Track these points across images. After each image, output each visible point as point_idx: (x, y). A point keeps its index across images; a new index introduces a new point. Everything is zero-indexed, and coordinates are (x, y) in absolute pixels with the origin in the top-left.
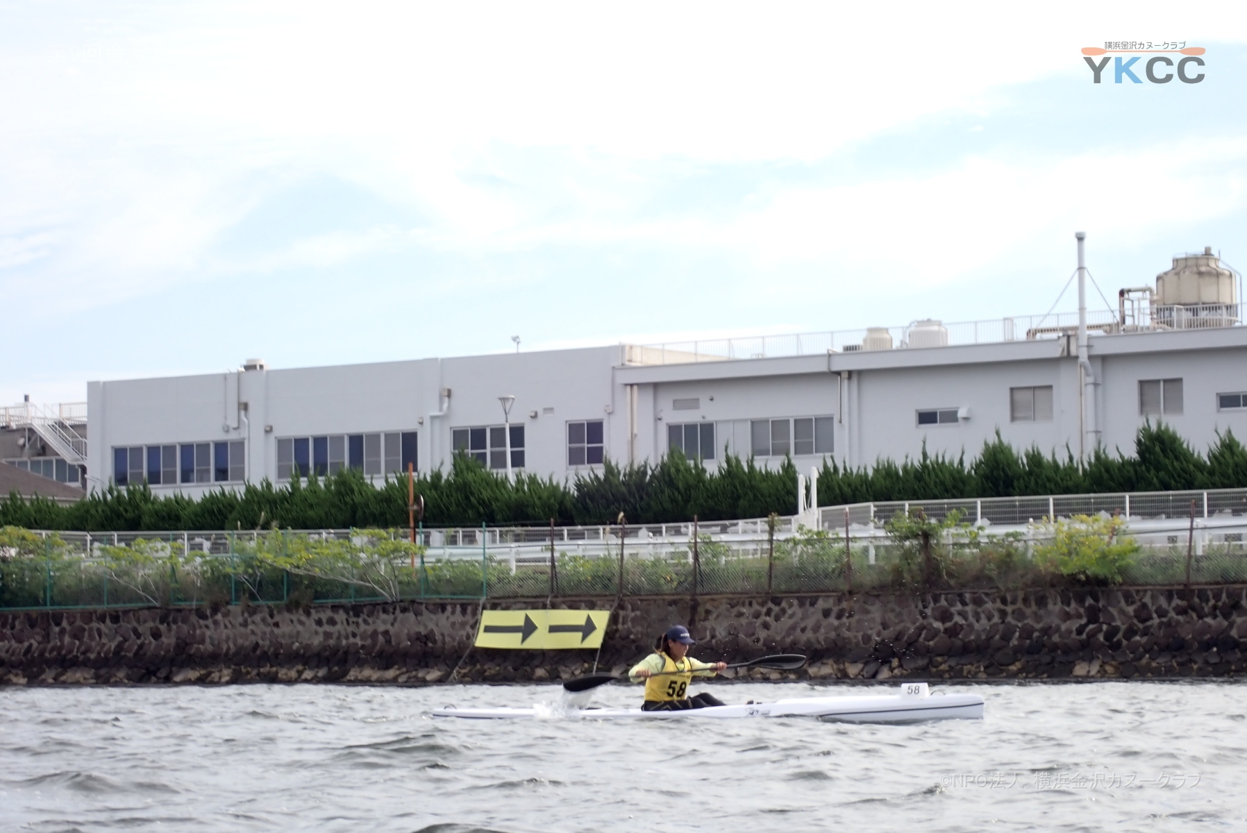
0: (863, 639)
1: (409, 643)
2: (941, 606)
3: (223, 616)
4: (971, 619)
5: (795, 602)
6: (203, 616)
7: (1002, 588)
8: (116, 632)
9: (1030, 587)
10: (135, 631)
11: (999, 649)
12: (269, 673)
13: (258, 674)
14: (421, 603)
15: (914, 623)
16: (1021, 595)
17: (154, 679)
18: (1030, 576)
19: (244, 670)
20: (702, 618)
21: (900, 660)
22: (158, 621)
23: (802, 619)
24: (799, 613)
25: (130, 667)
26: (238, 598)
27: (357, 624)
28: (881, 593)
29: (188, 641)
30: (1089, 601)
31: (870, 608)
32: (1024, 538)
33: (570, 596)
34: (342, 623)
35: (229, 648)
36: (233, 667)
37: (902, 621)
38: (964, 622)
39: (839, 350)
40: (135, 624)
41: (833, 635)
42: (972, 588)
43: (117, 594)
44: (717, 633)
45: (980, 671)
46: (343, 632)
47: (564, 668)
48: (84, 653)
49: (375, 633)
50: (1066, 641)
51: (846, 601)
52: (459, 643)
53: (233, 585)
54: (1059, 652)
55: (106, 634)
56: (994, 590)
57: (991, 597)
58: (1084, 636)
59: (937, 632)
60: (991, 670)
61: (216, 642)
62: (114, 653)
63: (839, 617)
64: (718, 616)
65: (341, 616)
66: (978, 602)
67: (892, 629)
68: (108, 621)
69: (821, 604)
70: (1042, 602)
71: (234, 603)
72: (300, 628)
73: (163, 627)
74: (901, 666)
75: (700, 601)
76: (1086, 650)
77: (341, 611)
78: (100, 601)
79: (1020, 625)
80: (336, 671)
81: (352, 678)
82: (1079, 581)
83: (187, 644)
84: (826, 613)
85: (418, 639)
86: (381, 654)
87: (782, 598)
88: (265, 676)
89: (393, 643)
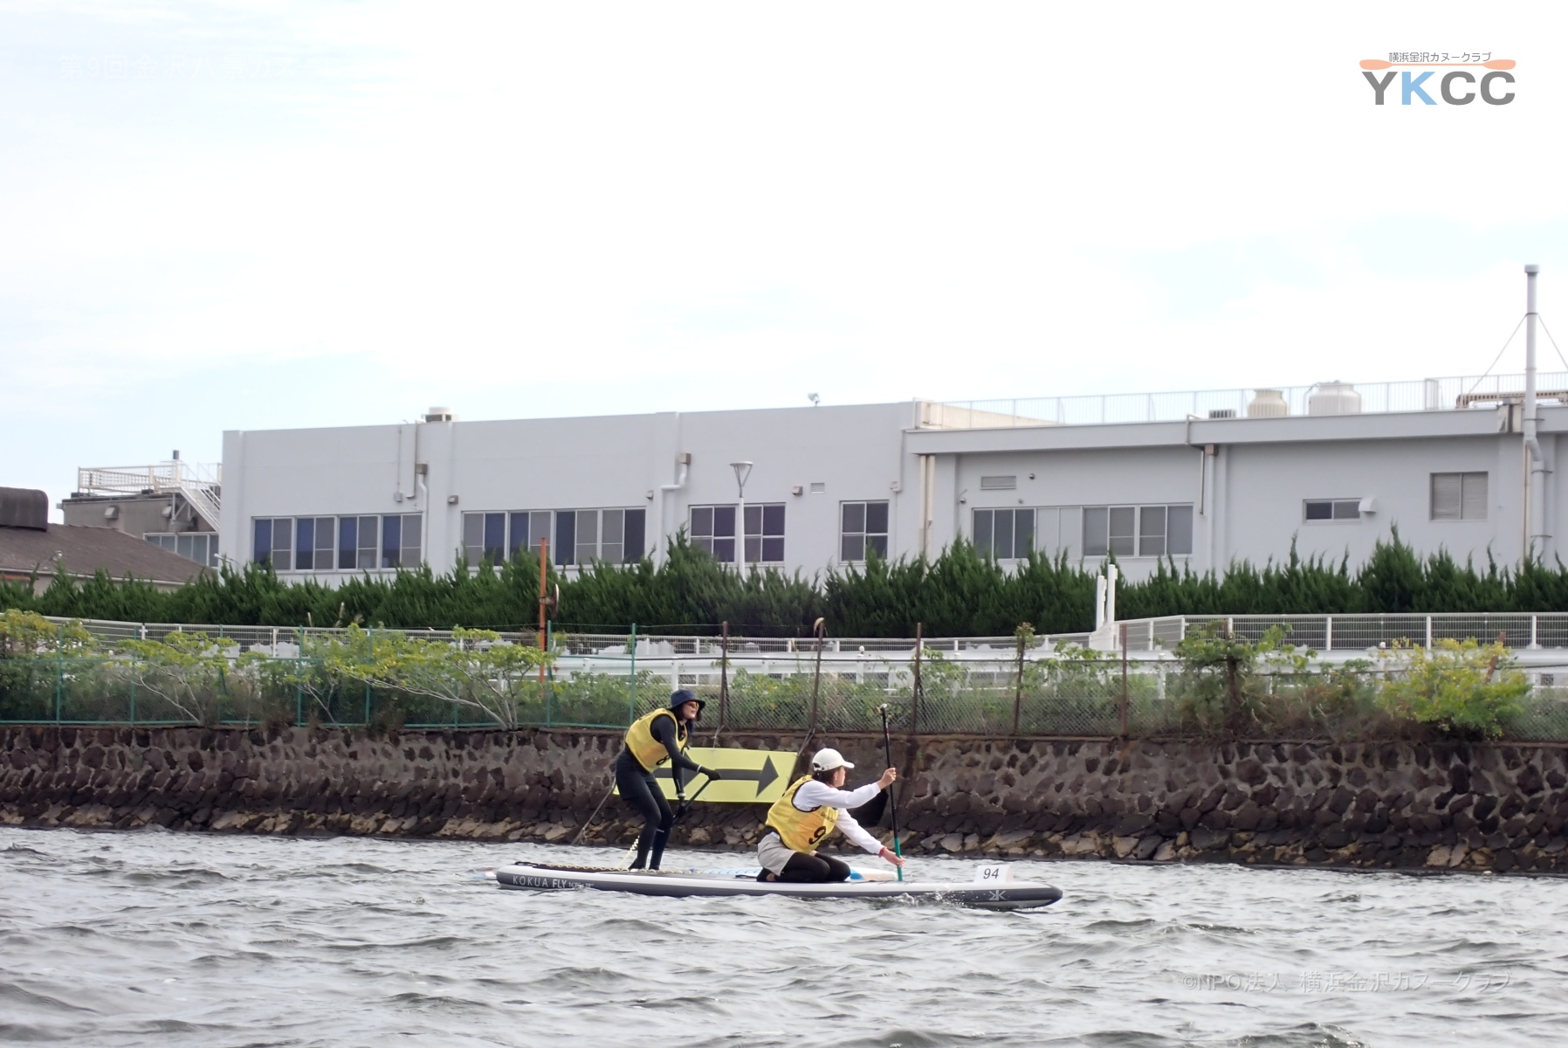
0: (1139, 803)
1: (527, 787)
2: (1250, 761)
3: (284, 742)
4: (1291, 781)
5: (1050, 749)
6: (257, 741)
7: (1336, 740)
8: (145, 759)
9: (1373, 739)
10: (168, 756)
11: (1327, 824)
12: (339, 821)
13: (325, 823)
14: (547, 733)
15: (1211, 784)
16: (1360, 748)
17: (187, 823)
18: (1375, 723)
19: (307, 817)
20: (922, 766)
21: (1189, 834)
22: (199, 745)
23: (1058, 773)
24: (1055, 763)
25: (159, 808)
26: (305, 718)
27: (460, 757)
28: (1167, 739)
29: (237, 775)
30: (1456, 761)
31: (1151, 760)
32: (1371, 669)
33: (745, 729)
34: (440, 757)
35: (289, 785)
36: (292, 811)
37: (1195, 781)
38: (1280, 785)
39: (1205, 416)
40: (169, 748)
41: (1099, 796)
42: (1294, 737)
43: (148, 708)
44: (941, 789)
45: (1297, 856)
46: (441, 770)
47: (731, 829)
48: (100, 785)
49: (483, 771)
50: (1421, 816)
51: (1118, 749)
52: (594, 790)
53: (299, 700)
54: (1411, 832)
55: (131, 761)
56: (1324, 742)
57: (1319, 750)
58: (1446, 810)
59: (1242, 798)
60: (1312, 854)
61: (274, 777)
62: (140, 787)
63: (1108, 772)
64: (943, 764)
65: (439, 747)
66: (1301, 757)
67: (1180, 791)
68: (134, 743)
69: (1085, 753)
70: (1389, 760)
71: (299, 723)
72: (384, 761)
73: (205, 754)
74: (1189, 843)
75: (920, 743)
76: (1447, 829)
77: (440, 740)
78: (126, 717)
79: (1357, 791)
80: (428, 823)
81: (448, 833)
82: (1442, 732)
83: (235, 778)
84: (1091, 766)
85: (539, 782)
86: (489, 801)
87: (1032, 742)
88: (334, 825)
89: (507, 786)
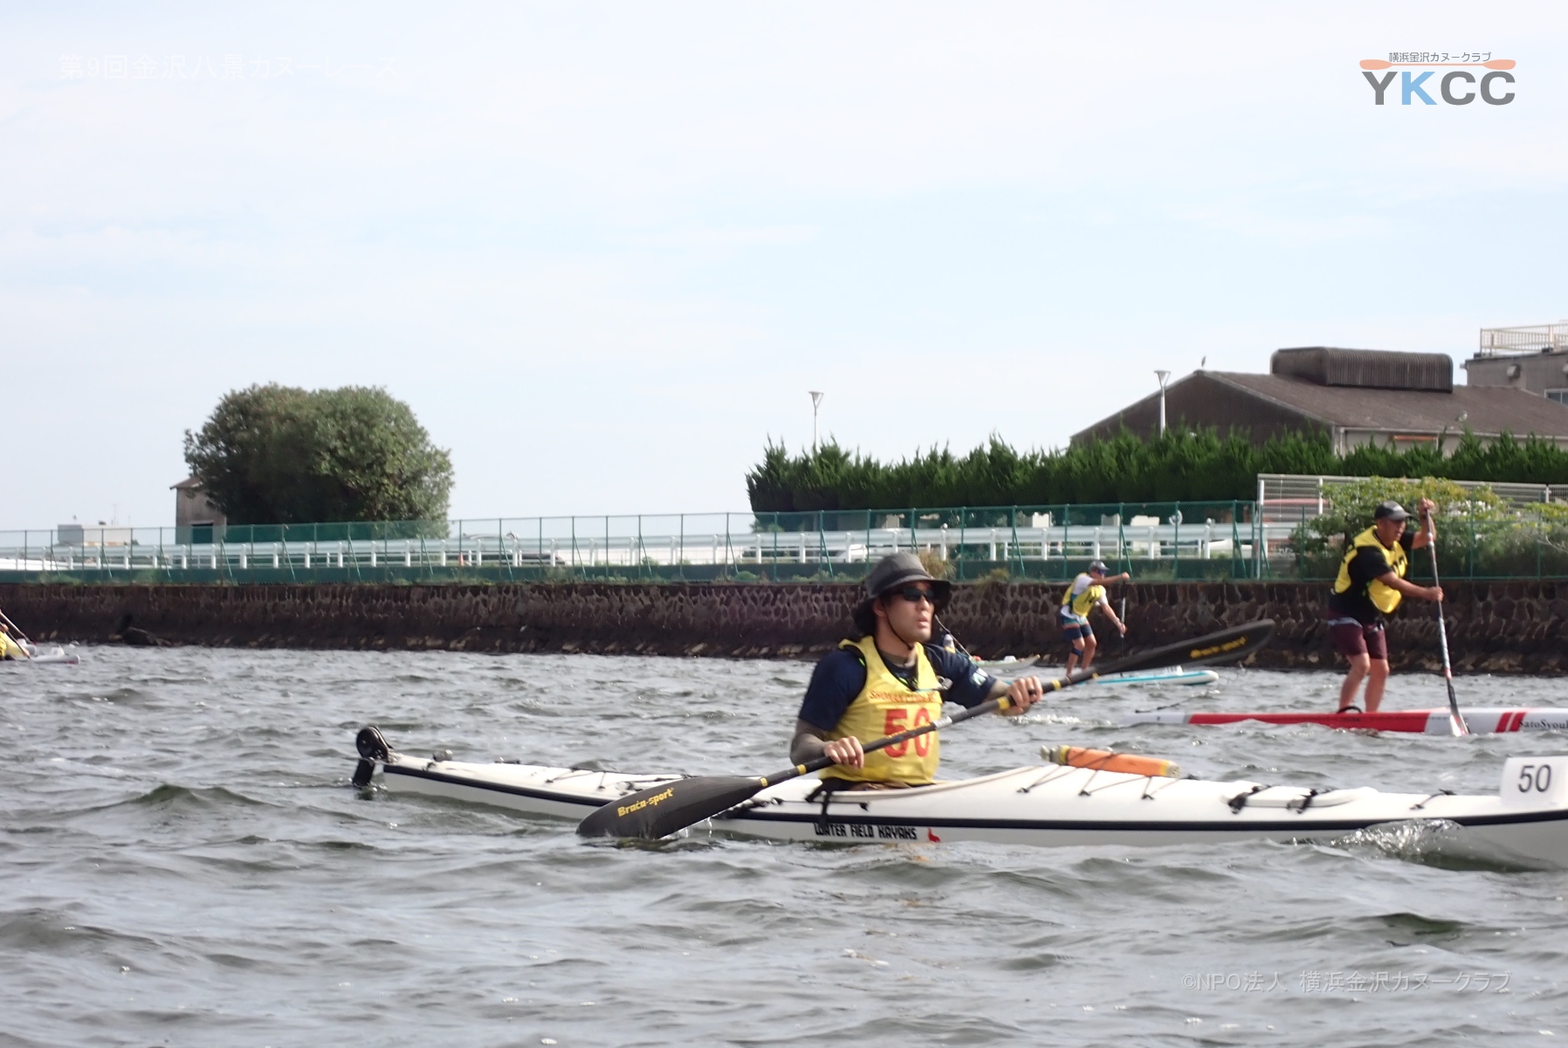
8: (1551, 611)
43: (1553, 563)
48: (1512, 635)
55: (1538, 613)
62: (1547, 637)
68: (1541, 596)
78: (1533, 572)
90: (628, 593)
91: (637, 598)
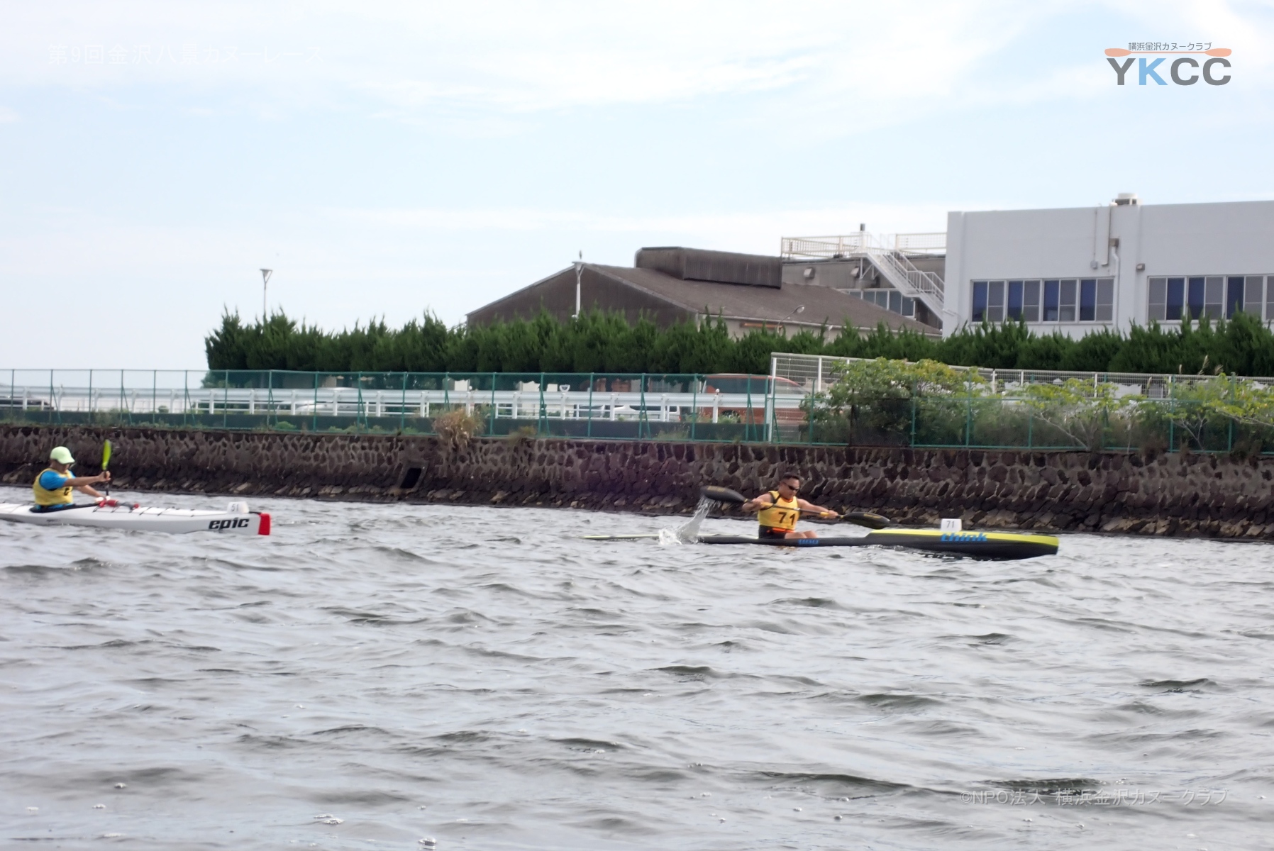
3: (1160, 465)
6: (1136, 463)
8: (1041, 476)
10: (1061, 475)
12: (1209, 528)
13: (1198, 528)
17: (1082, 526)
19: (1182, 522)
22: (1087, 466)
25: (1056, 513)
26: (1176, 446)
29: (1120, 488)
35: (1164, 498)
36: (1169, 518)
40: (1061, 468)
43: (1042, 435)
48: (1005, 495)
53: (1172, 431)
55: (1030, 478)
61: (1151, 491)
62: (1037, 497)
68: (1032, 463)
71: (1171, 450)
73: (1092, 473)
78: (1024, 443)
83: (1118, 492)
88: (1206, 529)
90: (174, 437)
91: (182, 442)
